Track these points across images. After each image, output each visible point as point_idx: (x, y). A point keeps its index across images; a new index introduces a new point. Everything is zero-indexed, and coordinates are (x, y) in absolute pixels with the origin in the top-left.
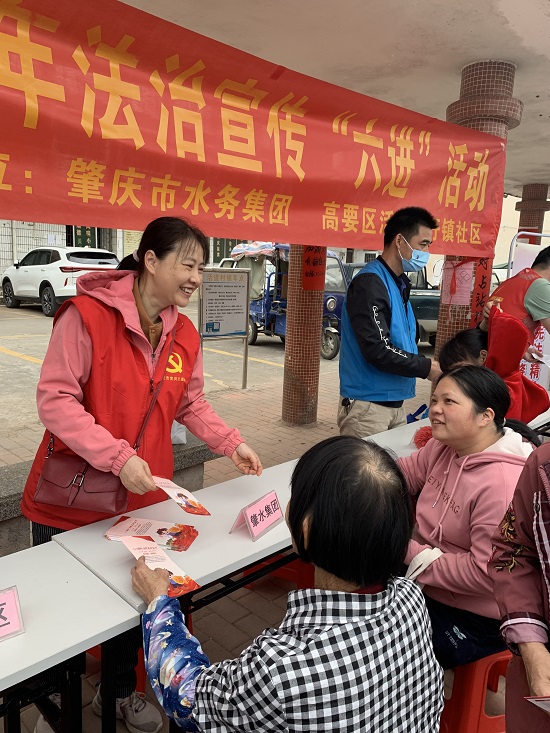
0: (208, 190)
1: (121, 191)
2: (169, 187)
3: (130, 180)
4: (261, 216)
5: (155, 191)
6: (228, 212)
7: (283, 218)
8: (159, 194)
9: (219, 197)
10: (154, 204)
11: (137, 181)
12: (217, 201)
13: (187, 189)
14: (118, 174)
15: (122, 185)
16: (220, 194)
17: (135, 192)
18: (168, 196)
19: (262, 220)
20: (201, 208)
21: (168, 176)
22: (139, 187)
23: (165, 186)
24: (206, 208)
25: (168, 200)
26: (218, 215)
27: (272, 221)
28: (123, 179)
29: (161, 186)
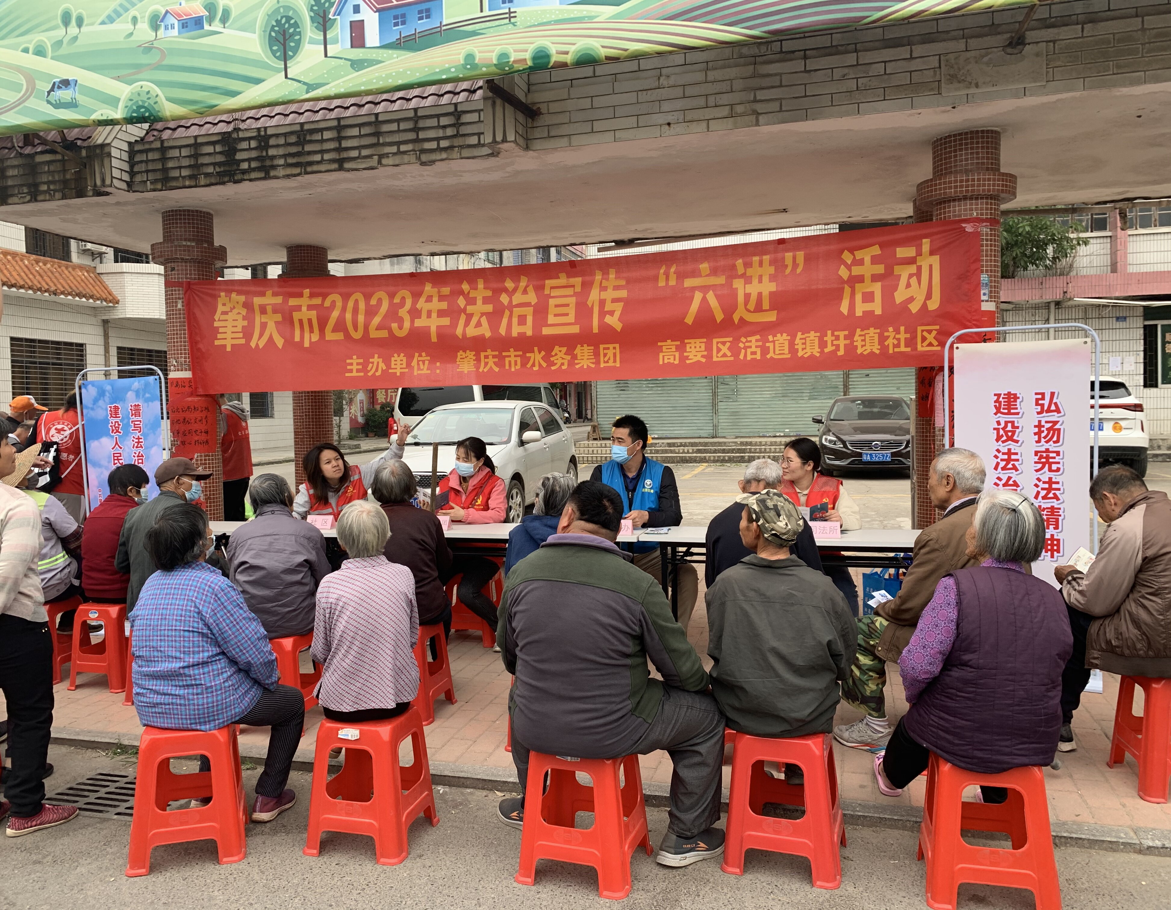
0: (543, 353)
1: (486, 364)
2: (515, 356)
3: (490, 357)
4: (593, 363)
5: (507, 360)
6: (563, 364)
7: (615, 361)
8: (510, 362)
9: (553, 356)
10: (507, 367)
11: (494, 357)
12: (552, 359)
13: (528, 355)
14: (483, 354)
15: (486, 360)
16: (553, 353)
17: (495, 363)
18: (516, 362)
19: (593, 366)
20: (540, 365)
21: (512, 350)
22: (496, 360)
23: (512, 356)
24: (544, 365)
25: (516, 364)
26: (553, 368)
27: (602, 365)
28: (486, 357)
29: (509, 356)
